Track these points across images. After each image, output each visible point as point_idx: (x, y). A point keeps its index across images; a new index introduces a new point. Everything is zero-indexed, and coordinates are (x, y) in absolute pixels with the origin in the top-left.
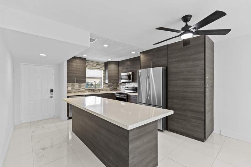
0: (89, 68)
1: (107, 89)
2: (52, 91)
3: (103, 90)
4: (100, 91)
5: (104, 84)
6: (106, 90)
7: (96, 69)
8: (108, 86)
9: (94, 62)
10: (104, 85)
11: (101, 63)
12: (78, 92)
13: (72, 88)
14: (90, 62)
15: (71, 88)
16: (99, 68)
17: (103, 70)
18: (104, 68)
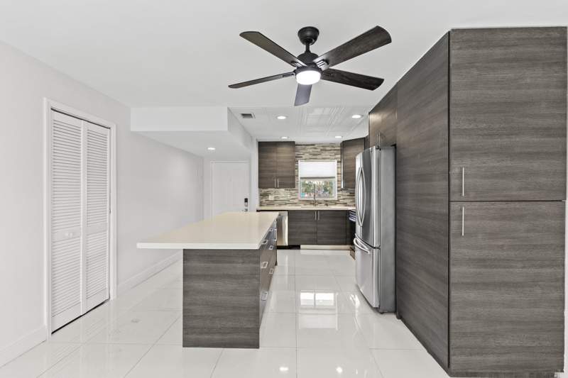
0: (305, 159)
1: (345, 201)
2: (246, 200)
3: (335, 203)
4: (327, 205)
5: (338, 191)
6: (345, 204)
7: (319, 159)
8: (348, 194)
9: (316, 146)
10: (340, 193)
11: (332, 145)
12: (286, 204)
13: (275, 197)
14: (307, 147)
15: (273, 196)
16: (329, 156)
17: (336, 161)
18: (339, 156)
